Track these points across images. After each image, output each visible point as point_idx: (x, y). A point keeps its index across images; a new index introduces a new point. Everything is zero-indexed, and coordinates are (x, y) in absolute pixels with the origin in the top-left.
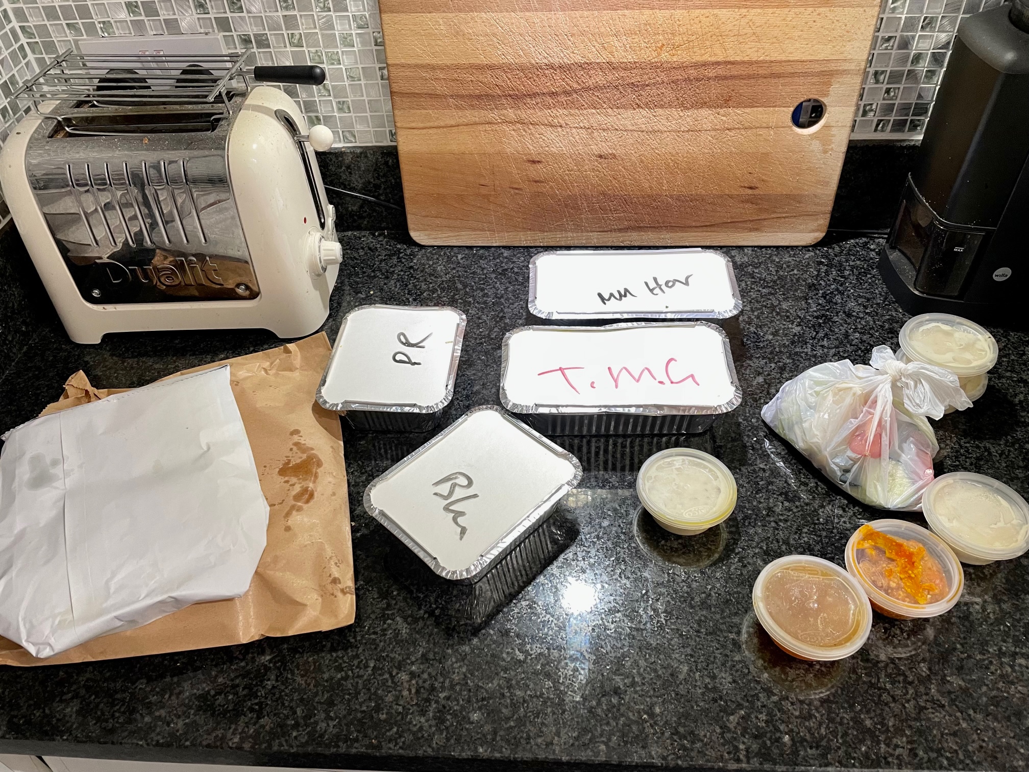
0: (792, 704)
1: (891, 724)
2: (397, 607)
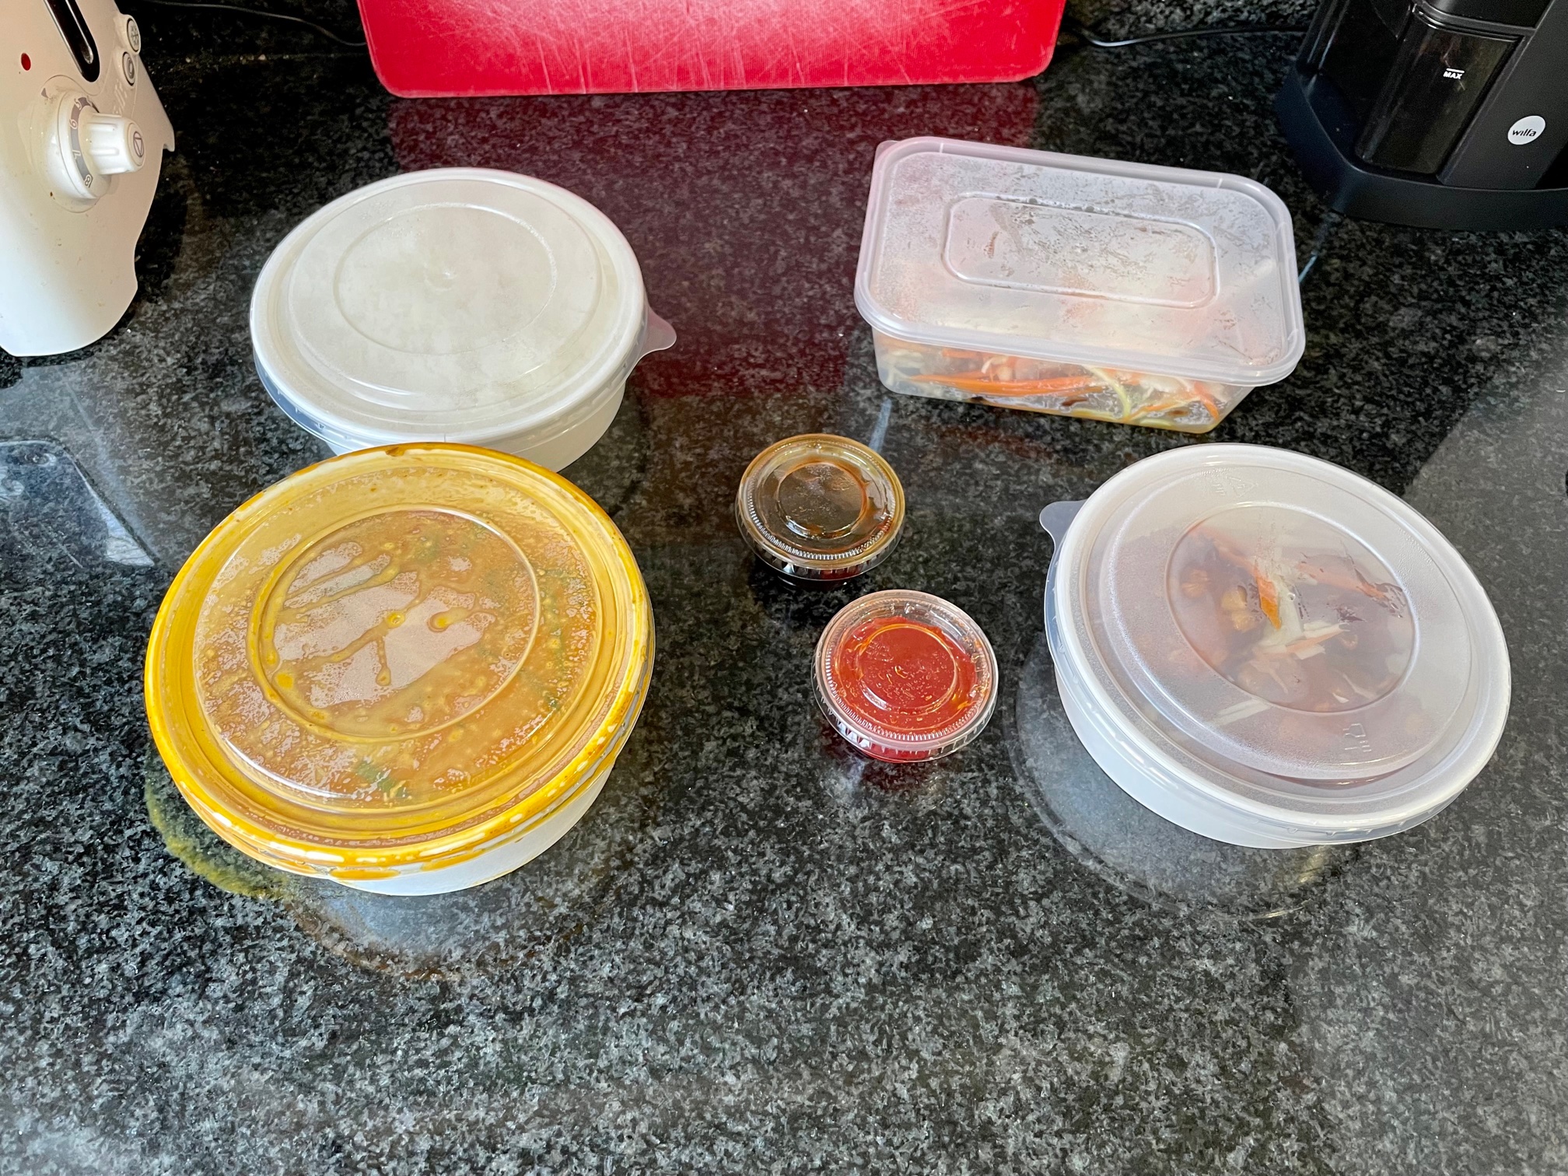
0: (1346, 1105)
1: (1533, 1119)
2: (466, 991)
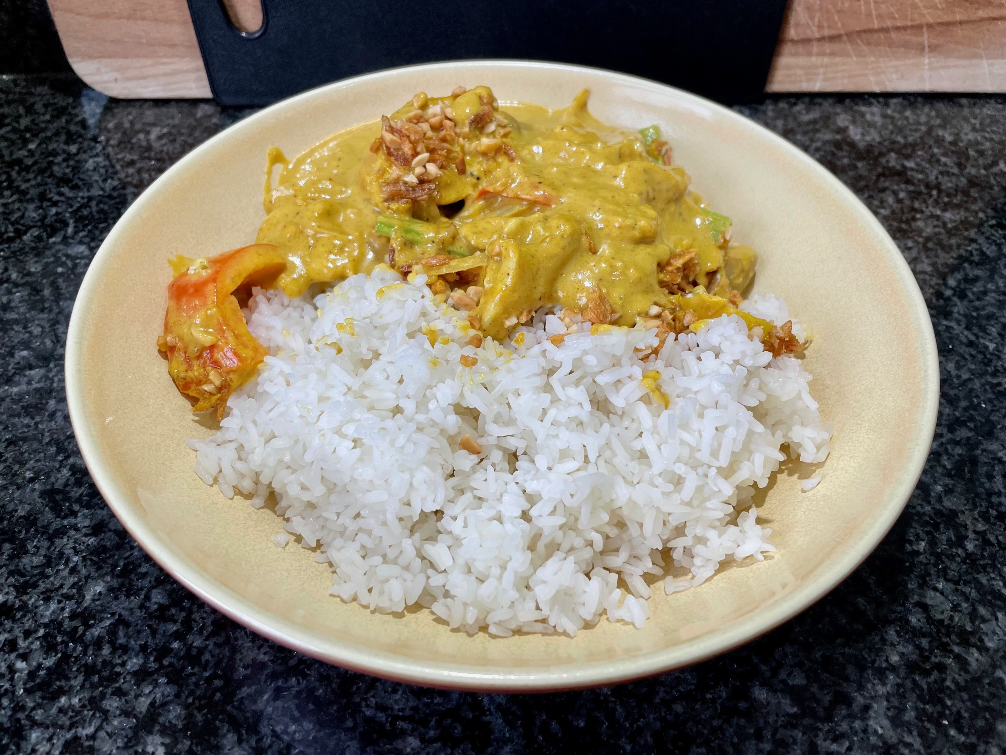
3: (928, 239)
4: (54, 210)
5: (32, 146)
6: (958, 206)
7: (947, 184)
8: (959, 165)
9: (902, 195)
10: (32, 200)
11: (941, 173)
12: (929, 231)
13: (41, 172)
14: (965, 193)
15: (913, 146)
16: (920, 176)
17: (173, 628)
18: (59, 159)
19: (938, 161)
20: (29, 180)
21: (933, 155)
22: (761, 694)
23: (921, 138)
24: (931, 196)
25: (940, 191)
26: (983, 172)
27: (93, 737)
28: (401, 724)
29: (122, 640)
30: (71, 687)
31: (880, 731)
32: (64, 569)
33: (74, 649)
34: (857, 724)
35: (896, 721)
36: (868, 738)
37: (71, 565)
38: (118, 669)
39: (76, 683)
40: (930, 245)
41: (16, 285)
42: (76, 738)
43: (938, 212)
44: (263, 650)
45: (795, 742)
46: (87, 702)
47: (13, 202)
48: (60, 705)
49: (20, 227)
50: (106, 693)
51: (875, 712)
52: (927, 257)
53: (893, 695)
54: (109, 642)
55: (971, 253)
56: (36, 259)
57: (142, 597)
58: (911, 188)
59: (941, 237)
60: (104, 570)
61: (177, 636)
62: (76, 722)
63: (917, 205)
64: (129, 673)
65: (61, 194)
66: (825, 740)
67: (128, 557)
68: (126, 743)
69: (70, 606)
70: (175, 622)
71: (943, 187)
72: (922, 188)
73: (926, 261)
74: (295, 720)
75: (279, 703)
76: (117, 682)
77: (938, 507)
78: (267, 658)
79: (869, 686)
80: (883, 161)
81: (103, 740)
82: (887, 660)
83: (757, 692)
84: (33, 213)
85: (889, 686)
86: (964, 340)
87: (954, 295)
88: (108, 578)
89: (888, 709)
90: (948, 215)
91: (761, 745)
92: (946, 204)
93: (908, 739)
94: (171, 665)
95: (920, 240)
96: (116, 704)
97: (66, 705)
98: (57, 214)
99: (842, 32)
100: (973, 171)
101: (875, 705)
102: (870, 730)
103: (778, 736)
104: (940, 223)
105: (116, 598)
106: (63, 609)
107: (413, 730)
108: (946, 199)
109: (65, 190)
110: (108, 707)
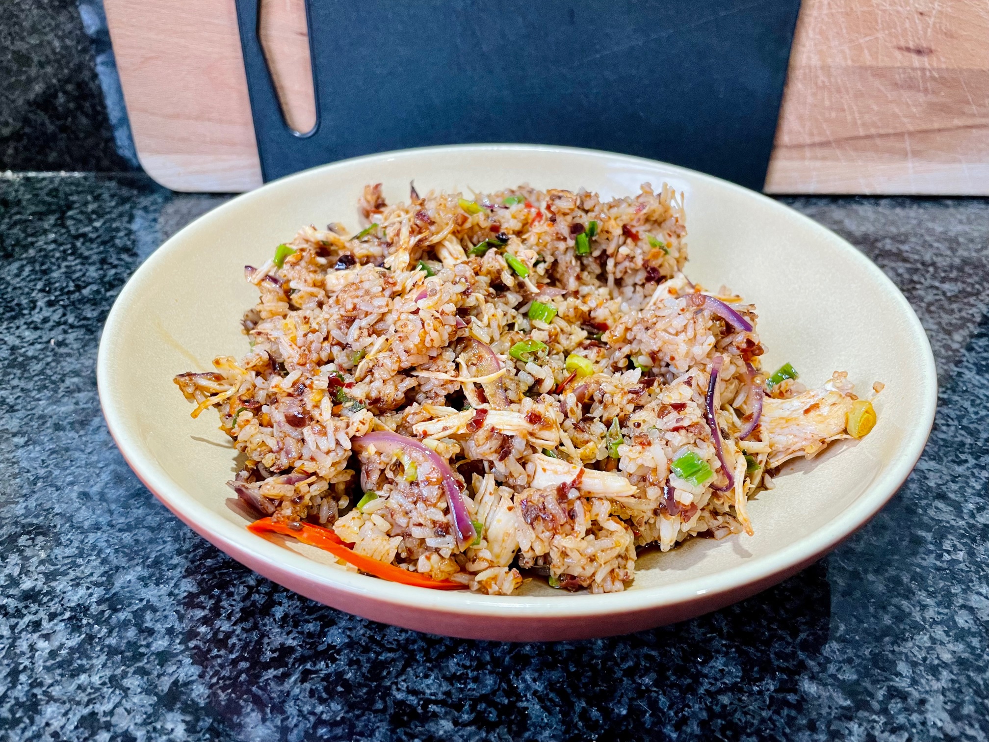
3: (930, 304)
4: (113, 271)
5: (97, 224)
6: (955, 280)
7: (941, 262)
8: (951, 249)
9: (900, 271)
10: (93, 264)
11: (936, 255)
12: (930, 298)
13: (104, 243)
14: (960, 269)
15: (907, 235)
16: (916, 257)
17: (200, 613)
18: (122, 234)
19: (931, 246)
20: (92, 249)
21: (925, 241)
22: (809, 687)
23: (913, 229)
24: (928, 272)
25: (936, 268)
26: (974, 254)
27: (111, 713)
28: (432, 707)
29: (148, 624)
30: (92, 666)
31: (940, 724)
32: (95, 560)
33: (99, 631)
34: (915, 717)
35: (955, 715)
36: (928, 731)
37: (103, 556)
38: (142, 650)
39: (98, 662)
40: (933, 308)
41: (72, 326)
42: (93, 714)
43: (937, 284)
44: (292, 636)
45: (851, 733)
46: (107, 681)
47: (76, 265)
48: (79, 682)
49: (80, 283)
50: (127, 673)
51: (932, 706)
52: (932, 318)
53: (949, 690)
54: (135, 625)
55: (973, 315)
56: (93, 307)
57: (172, 585)
58: (908, 265)
59: (942, 303)
60: (136, 562)
61: (205, 621)
62: (94, 699)
63: (915, 278)
64: (153, 654)
65: (120, 259)
66: (882, 732)
67: (160, 550)
68: (145, 720)
69: (98, 592)
70: (204, 608)
71: (939, 265)
72: (919, 266)
73: (931, 321)
74: (322, 701)
75: (307, 685)
76: (140, 661)
77: (972, 521)
78: (295, 643)
79: (923, 681)
80: (879, 245)
81: (121, 716)
82: (938, 658)
83: (806, 686)
84: (93, 272)
85: (943, 681)
86: (977, 383)
87: (962, 347)
88: (139, 568)
89: (945, 703)
90: (946, 286)
91: (816, 737)
92: (943, 278)
93: (970, 732)
94: (196, 647)
95: (923, 305)
96: (137, 683)
97: (86, 683)
98: (116, 274)
99: (831, 138)
100: (966, 254)
101: (931, 700)
102: (930, 723)
103: (832, 728)
104: (940, 292)
105: (146, 585)
106: (91, 595)
107: (446, 713)
108: (943, 275)
109: (124, 256)
110: (128, 685)
